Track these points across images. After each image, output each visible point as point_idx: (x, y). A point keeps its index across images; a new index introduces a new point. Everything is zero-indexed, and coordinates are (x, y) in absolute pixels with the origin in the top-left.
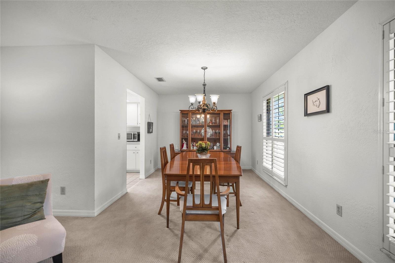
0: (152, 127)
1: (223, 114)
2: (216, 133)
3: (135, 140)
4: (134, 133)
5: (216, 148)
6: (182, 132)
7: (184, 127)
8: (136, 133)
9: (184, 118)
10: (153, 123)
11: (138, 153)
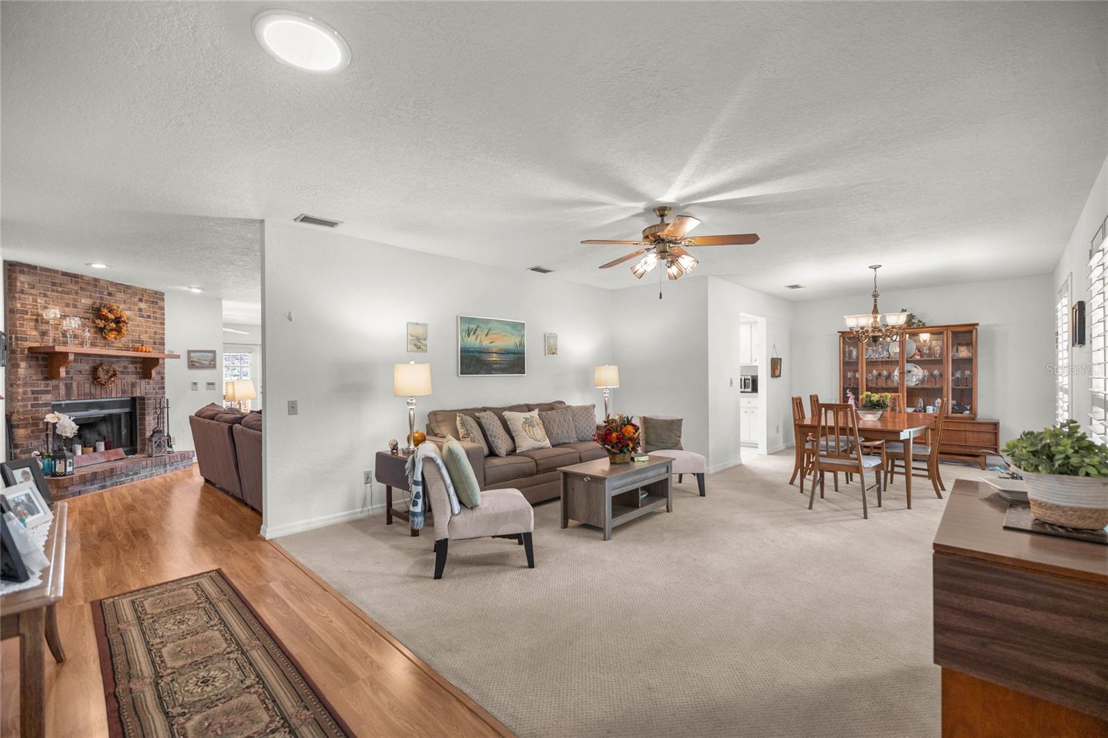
0: (779, 367)
1: (950, 334)
2: (932, 375)
3: (746, 390)
4: (746, 377)
5: (934, 410)
6: (845, 376)
7: (848, 365)
8: (749, 377)
9: (849, 347)
10: (781, 359)
11: (752, 412)
